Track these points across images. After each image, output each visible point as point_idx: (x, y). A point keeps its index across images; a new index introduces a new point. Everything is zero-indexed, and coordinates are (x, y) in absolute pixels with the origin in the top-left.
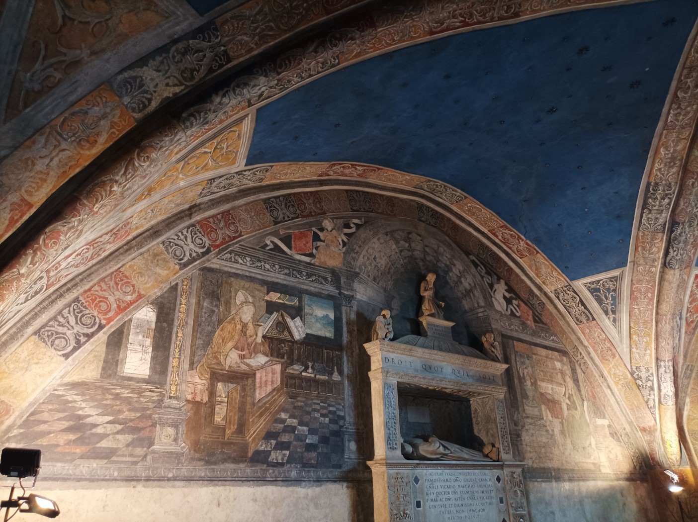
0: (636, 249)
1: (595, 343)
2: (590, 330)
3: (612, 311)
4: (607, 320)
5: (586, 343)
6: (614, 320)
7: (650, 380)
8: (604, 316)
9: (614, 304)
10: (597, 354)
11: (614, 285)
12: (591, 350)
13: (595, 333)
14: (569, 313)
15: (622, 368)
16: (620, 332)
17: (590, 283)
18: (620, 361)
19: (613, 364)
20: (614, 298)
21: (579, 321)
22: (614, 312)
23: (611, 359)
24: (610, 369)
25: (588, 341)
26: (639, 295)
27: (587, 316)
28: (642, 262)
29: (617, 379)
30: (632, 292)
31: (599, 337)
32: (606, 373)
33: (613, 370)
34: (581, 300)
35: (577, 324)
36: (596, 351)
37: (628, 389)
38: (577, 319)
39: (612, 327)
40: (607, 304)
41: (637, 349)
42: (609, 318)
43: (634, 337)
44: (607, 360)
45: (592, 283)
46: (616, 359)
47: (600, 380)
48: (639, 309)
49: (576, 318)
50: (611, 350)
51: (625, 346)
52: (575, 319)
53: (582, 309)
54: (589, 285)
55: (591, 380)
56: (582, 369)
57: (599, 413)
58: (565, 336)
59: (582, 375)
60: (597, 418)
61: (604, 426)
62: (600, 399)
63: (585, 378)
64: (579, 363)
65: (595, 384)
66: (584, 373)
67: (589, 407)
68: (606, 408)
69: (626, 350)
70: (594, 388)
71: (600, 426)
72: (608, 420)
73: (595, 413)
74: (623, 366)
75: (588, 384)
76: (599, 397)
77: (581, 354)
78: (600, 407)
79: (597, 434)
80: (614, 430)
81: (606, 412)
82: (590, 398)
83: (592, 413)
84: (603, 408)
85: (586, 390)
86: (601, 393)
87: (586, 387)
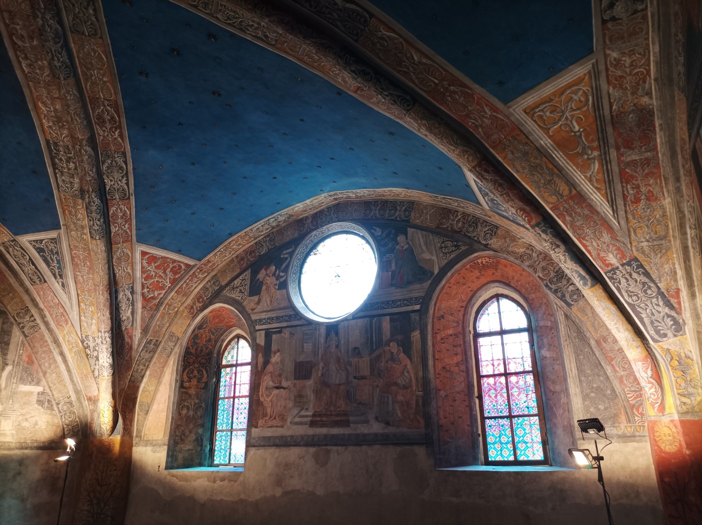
0: (64, 212)
1: (50, 307)
2: (43, 292)
3: (59, 275)
4: (56, 284)
5: (41, 305)
6: (63, 285)
7: (96, 350)
8: (53, 279)
9: (59, 268)
10: (53, 319)
11: (56, 248)
12: (47, 313)
13: (48, 296)
14: (23, 271)
15: (74, 335)
16: (70, 298)
17: (34, 241)
18: (72, 328)
19: (66, 330)
20: (58, 262)
21: (33, 283)
22: (61, 276)
23: (64, 325)
24: (64, 335)
25: (43, 303)
26: (79, 262)
27: (39, 277)
28: (72, 227)
29: (71, 346)
30: (73, 258)
31: (52, 301)
32: (61, 339)
33: (67, 336)
34: (30, 259)
35: (32, 285)
36: (51, 315)
37: (79, 358)
38: (31, 280)
39: (62, 291)
40: (54, 267)
41: (85, 317)
42: (58, 282)
43: (82, 304)
44: (61, 326)
45: (36, 241)
46: (68, 326)
47: (52, 346)
48: (82, 276)
49: (30, 277)
50: (64, 316)
51: (75, 313)
52: (29, 279)
53: (33, 269)
54: (35, 244)
55: (36, 345)
56: (23, 332)
57: (30, 379)
58: (11, 295)
59: (19, 338)
60: (22, 384)
61: (32, 393)
62: (40, 365)
63: (26, 342)
64: (21, 325)
65: (40, 349)
66: (26, 336)
67: (14, 372)
68: (48, 375)
69: (77, 318)
70: (36, 353)
71: (24, 392)
72: (44, 387)
73: (21, 378)
74: (75, 333)
75: (26, 349)
76: (40, 363)
77: (32, 316)
78: (35, 373)
79: (11, 401)
80: (47, 398)
81: (44, 379)
82: (22, 363)
83: (16, 378)
84: (41, 374)
85: (18, 354)
86: (47, 359)
87: (21, 351)
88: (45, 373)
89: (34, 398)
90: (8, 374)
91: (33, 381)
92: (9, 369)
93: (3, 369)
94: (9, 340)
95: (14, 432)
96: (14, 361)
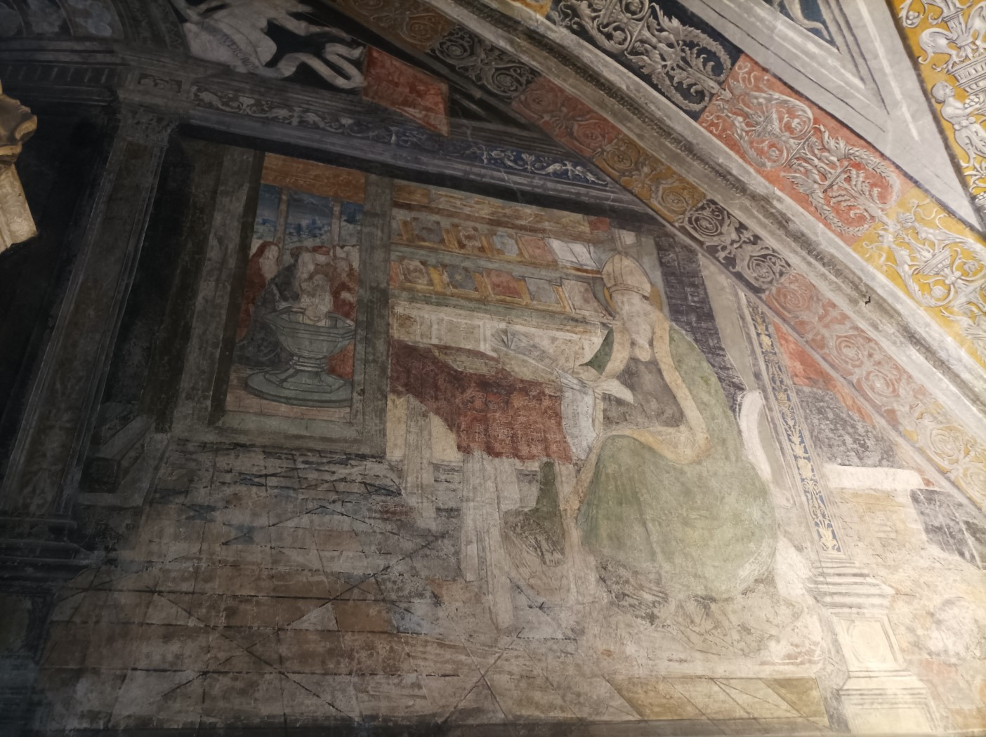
1: (789, 166)
2: (746, 116)
4: (781, 25)
5: (758, 183)
10: (817, 212)
12: (787, 204)
13: (768, 119)
14: (647, 79)
15: (937, 230)
16: (857, 56)
18: (914, 196)
19: (892, 226)
21: (693, 97)
23: (875, 209)
24: (891, 257)
25: (760, 168)
27: (711, 56)
29: (939, 291)
31: (788, 128)
32: (881, 283)
33: (904, 253)
35: (695, 116)
36: (804, 200)
38: (684, 91)
39: (813, 46)
41: (962, 94)
44: (861, 219)
46: (893, 198)
47: (862, 316)
50: (858, 166)
51: (905, 111)
52: (678, 97)
53: (676, 33)
55: (805, 316)
56: (739, 276)
57: (849, 440)
58: (646, 170)
59: (736, 295)
60: (832, 458)
61: (889, 495)
62: (857, 387)
63: (763, 308)
64: (722, 255)
65: (825, 332)
66: (757, 291)
67: (777, 416)
68: (907, 424)
69: (920, 129)
70: (820, 344)
71: (856, 495)
72: (920, 471)
73: (817, 440)
74: (936, 215)
75: (778, 329)
76: (854, 379)
77: (741, 227)
78: (856, 417)
79: (827, 534)
80: (961, 516)
81: (900, 440)
82: (788, 382)
83: (796, 439)
84: (881, 422)
85: (758, 351)
86: (868, 365)
87: (766, 340)
88: (891, 417)
89: (911, 520)
90: (760, 424)
91: (865, 447)
92: (752, 402)
93: (734, 407)
94: (705, 300)
95: (913, 681)
96: (757, 376)
